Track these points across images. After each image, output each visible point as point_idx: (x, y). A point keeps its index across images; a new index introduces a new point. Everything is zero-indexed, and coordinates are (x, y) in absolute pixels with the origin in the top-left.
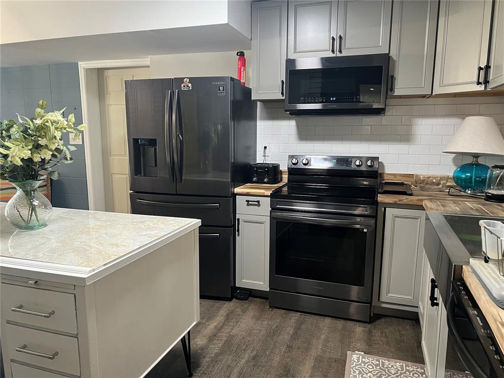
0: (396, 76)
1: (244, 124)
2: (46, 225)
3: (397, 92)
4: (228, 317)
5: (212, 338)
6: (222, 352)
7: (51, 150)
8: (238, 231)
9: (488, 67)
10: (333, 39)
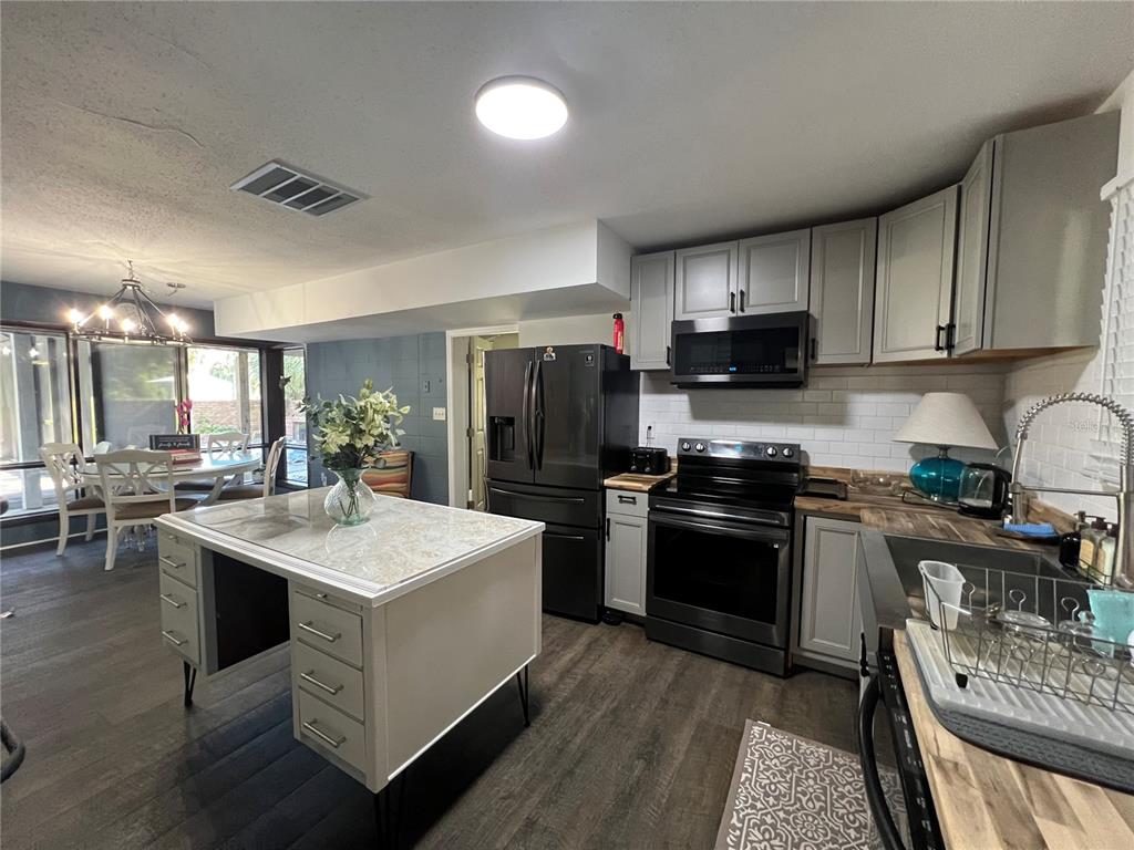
0: (819, 339)
1: (619, 398)
2: (367, 520)
3: (821, 360)
4: (589, 647)
5: (566, 673)
6: (573, 697)
7: (373, 435)
8: (608, 534)
9: (951, 326)
10: (733, 295)
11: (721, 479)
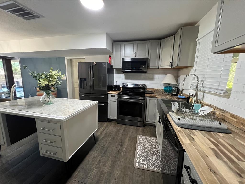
0: (150, 63)
1: (111, 75)
2: (53, 103)
3: (150, 68)
4: (106, 127)
5: (101, 133)
6: (104, 137)
7: (54, 82)
8: (109, 104)
9: (172, 62)
10: (134, 53)
11: (128, 91)
